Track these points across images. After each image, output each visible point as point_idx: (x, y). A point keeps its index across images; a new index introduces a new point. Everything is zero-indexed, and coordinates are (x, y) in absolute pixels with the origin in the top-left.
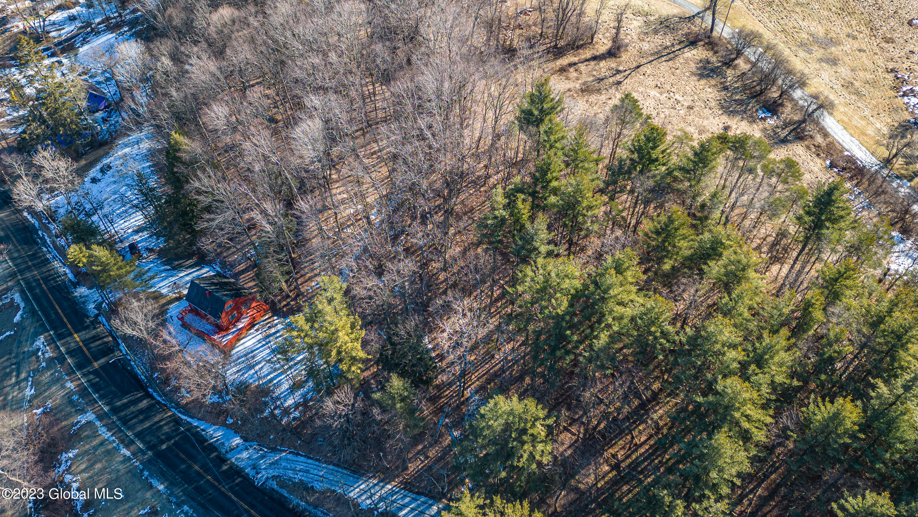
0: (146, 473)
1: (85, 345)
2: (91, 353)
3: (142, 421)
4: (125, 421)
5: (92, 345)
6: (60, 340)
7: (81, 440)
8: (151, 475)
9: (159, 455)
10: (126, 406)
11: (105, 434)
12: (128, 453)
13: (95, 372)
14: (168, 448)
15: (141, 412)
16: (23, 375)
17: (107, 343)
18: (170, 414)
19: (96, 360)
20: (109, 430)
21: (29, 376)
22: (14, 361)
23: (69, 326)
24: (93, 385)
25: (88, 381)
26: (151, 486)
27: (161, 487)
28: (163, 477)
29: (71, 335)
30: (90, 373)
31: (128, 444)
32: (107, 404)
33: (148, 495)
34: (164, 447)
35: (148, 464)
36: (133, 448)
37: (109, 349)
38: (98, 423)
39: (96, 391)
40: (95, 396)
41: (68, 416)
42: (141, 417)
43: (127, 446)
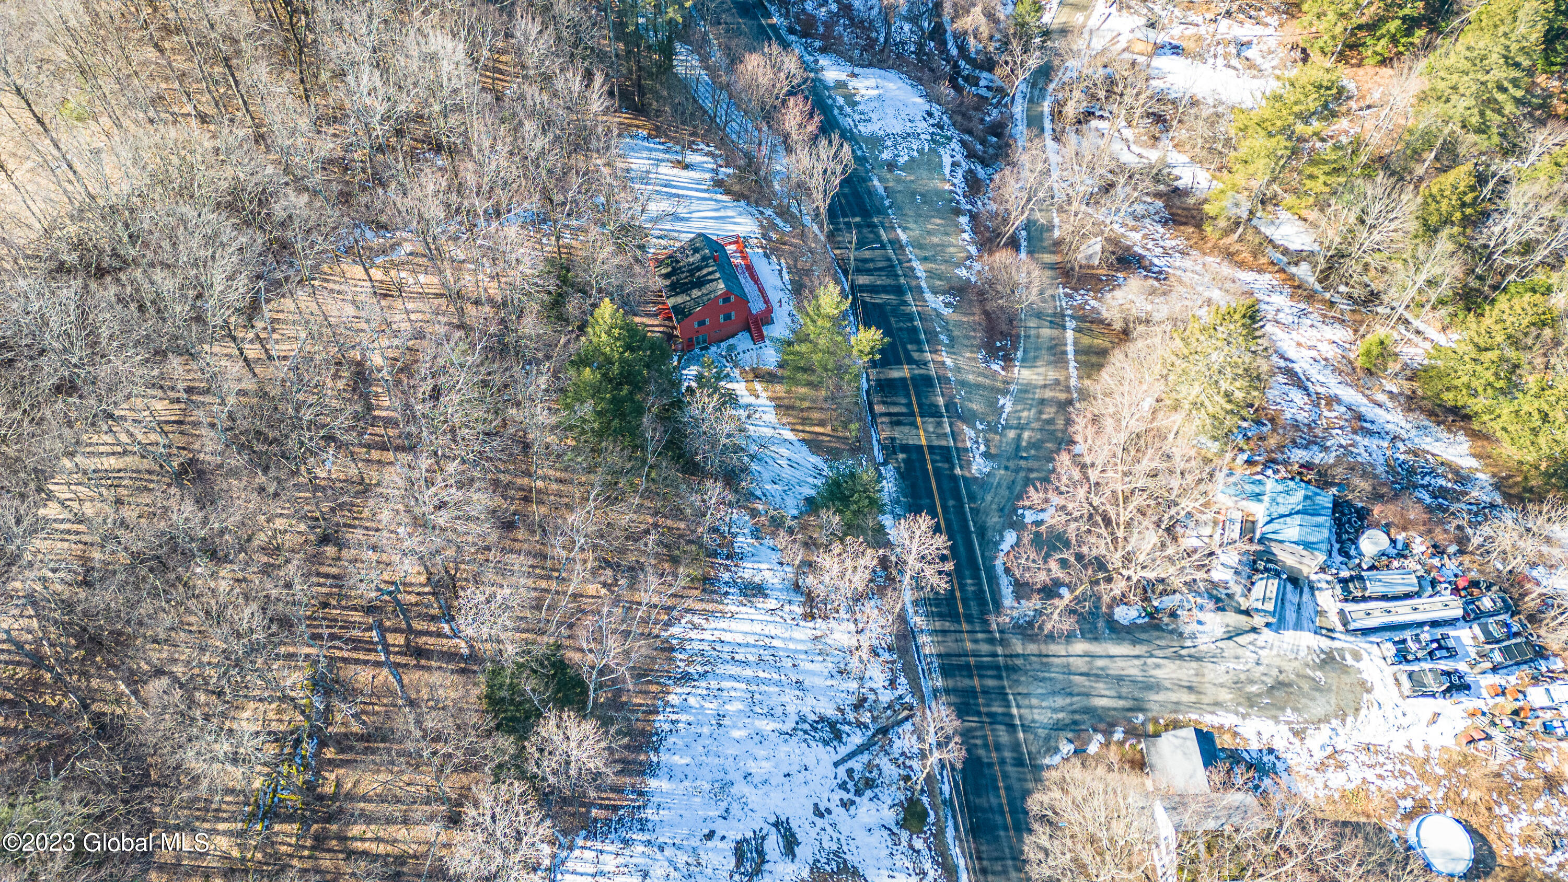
0: (887, 203)
1: (912, 414)
2: (908, 396)
3: (872, 260)
4: (890, 269)
5: (904, 410)
6: (948, 449)
7: (949, 279)
8: (882, 198)
9: (866, 214)
10: (885, 289)
11: (920, 269)
12: (899, 231)
13: (910, 361)
14: (854, 216)
15: (869, 272)
16: (1012, 434)
17: (884, 403)
18: (837, 252)
19: (903, 380)
20: (913, 269)
21: (1004, 428)
22: (1023, 463)
23: (930, 467)
24: (918, 342)
25: (921, 351)
26: (886, 188)
27: (876, 182)
28: (871, 193)
29: (931, 448)
30: (917, 363)
31: (897, 245)
32: (905, 303)
33: (891, 184)
34: (858, 219)
35: (881, 211)
36: (892, 236)
37: (882, 389)
38: (923, 284)
39: (915, 330)
40: (917, 323)
41: (959, 324)
42: (871, 265)
43: (898, 241)
